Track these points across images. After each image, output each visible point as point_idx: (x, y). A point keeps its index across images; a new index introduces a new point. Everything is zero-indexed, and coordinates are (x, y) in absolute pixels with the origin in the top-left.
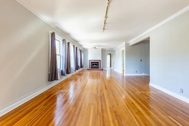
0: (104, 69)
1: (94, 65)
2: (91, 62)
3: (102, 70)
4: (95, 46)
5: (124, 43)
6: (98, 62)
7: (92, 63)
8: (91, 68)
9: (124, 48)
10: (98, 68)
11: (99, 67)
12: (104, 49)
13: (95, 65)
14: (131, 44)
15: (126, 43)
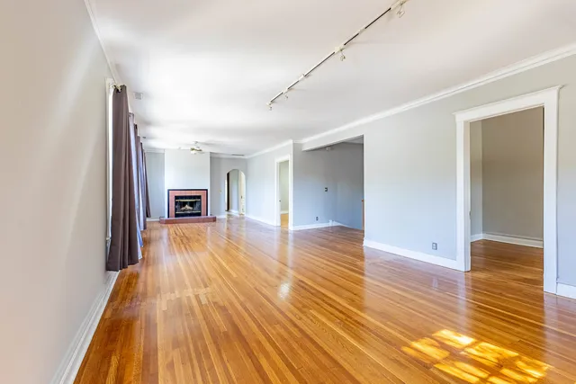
0: (217, 217)
1: (184, 204)
2: (173, 194)
3: (214, 220)
4: (198, 145)
5: (291, 142)
6: (199, 197)
7: (177, 198)
8: (177, 215)
9: (289, 157)
10: (199, 214)
11: (203, 211)
12: (217, 156)
13: (188, 206)
14: (307, 148)
15: (294, 144)
